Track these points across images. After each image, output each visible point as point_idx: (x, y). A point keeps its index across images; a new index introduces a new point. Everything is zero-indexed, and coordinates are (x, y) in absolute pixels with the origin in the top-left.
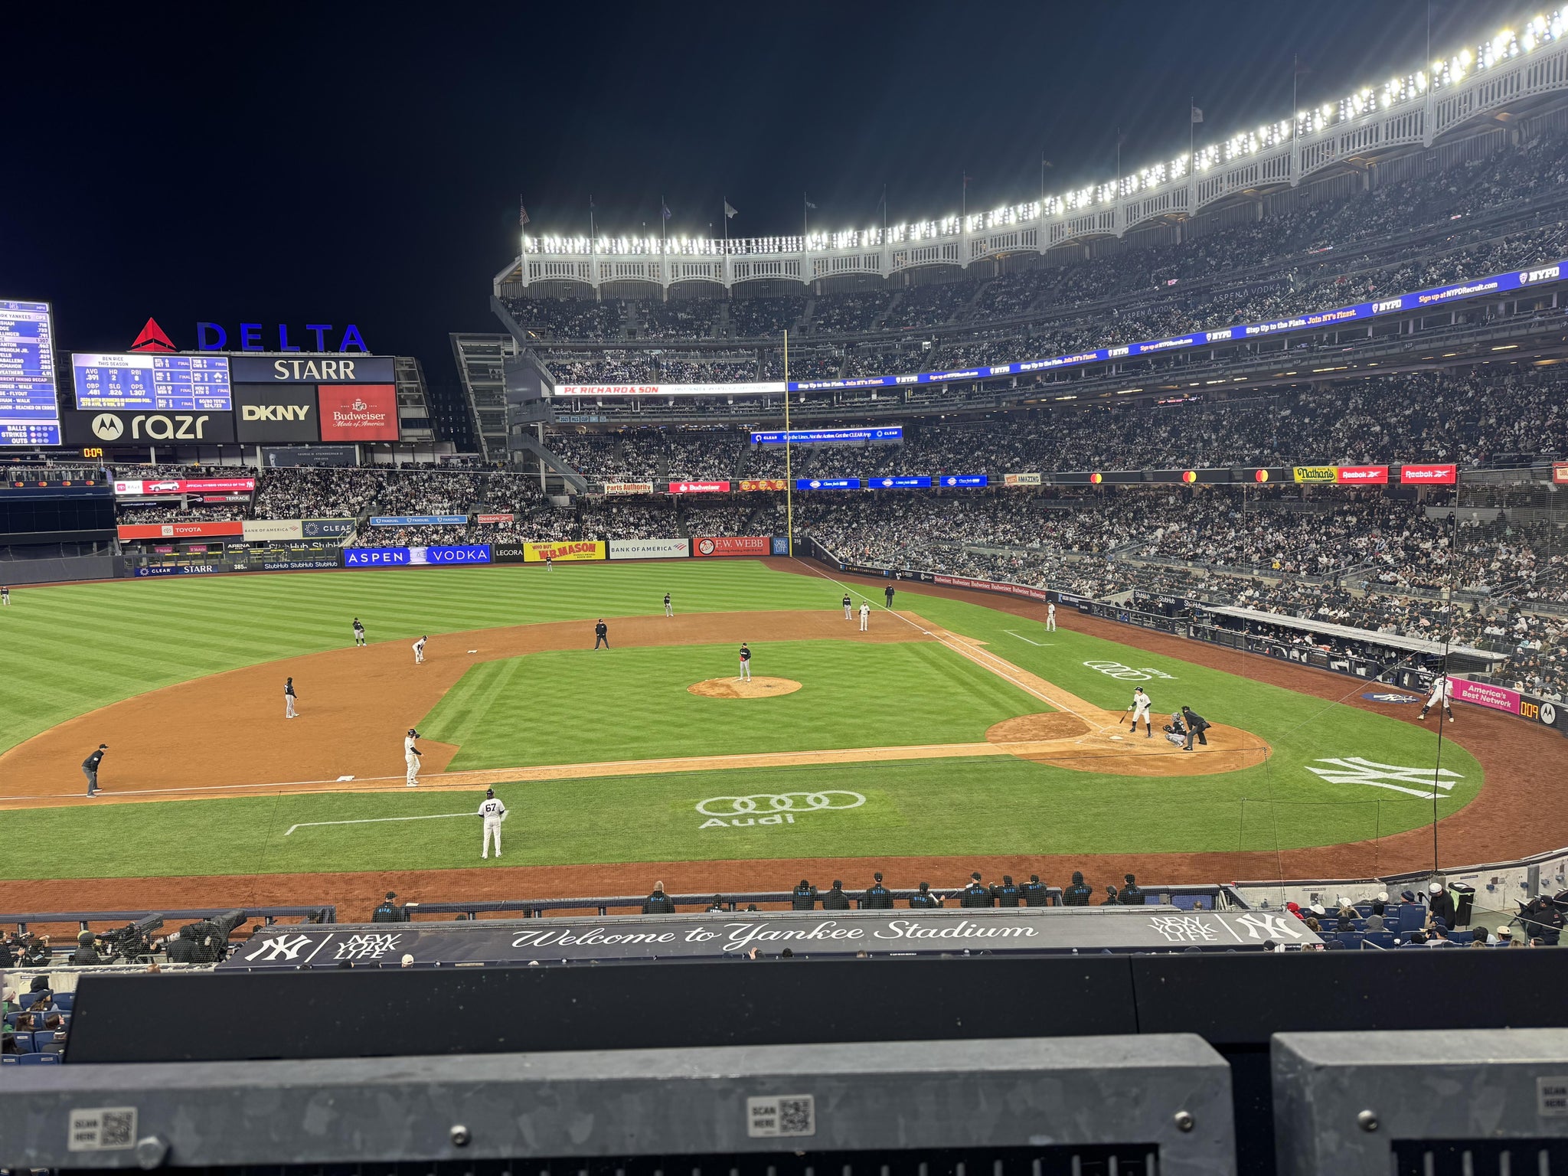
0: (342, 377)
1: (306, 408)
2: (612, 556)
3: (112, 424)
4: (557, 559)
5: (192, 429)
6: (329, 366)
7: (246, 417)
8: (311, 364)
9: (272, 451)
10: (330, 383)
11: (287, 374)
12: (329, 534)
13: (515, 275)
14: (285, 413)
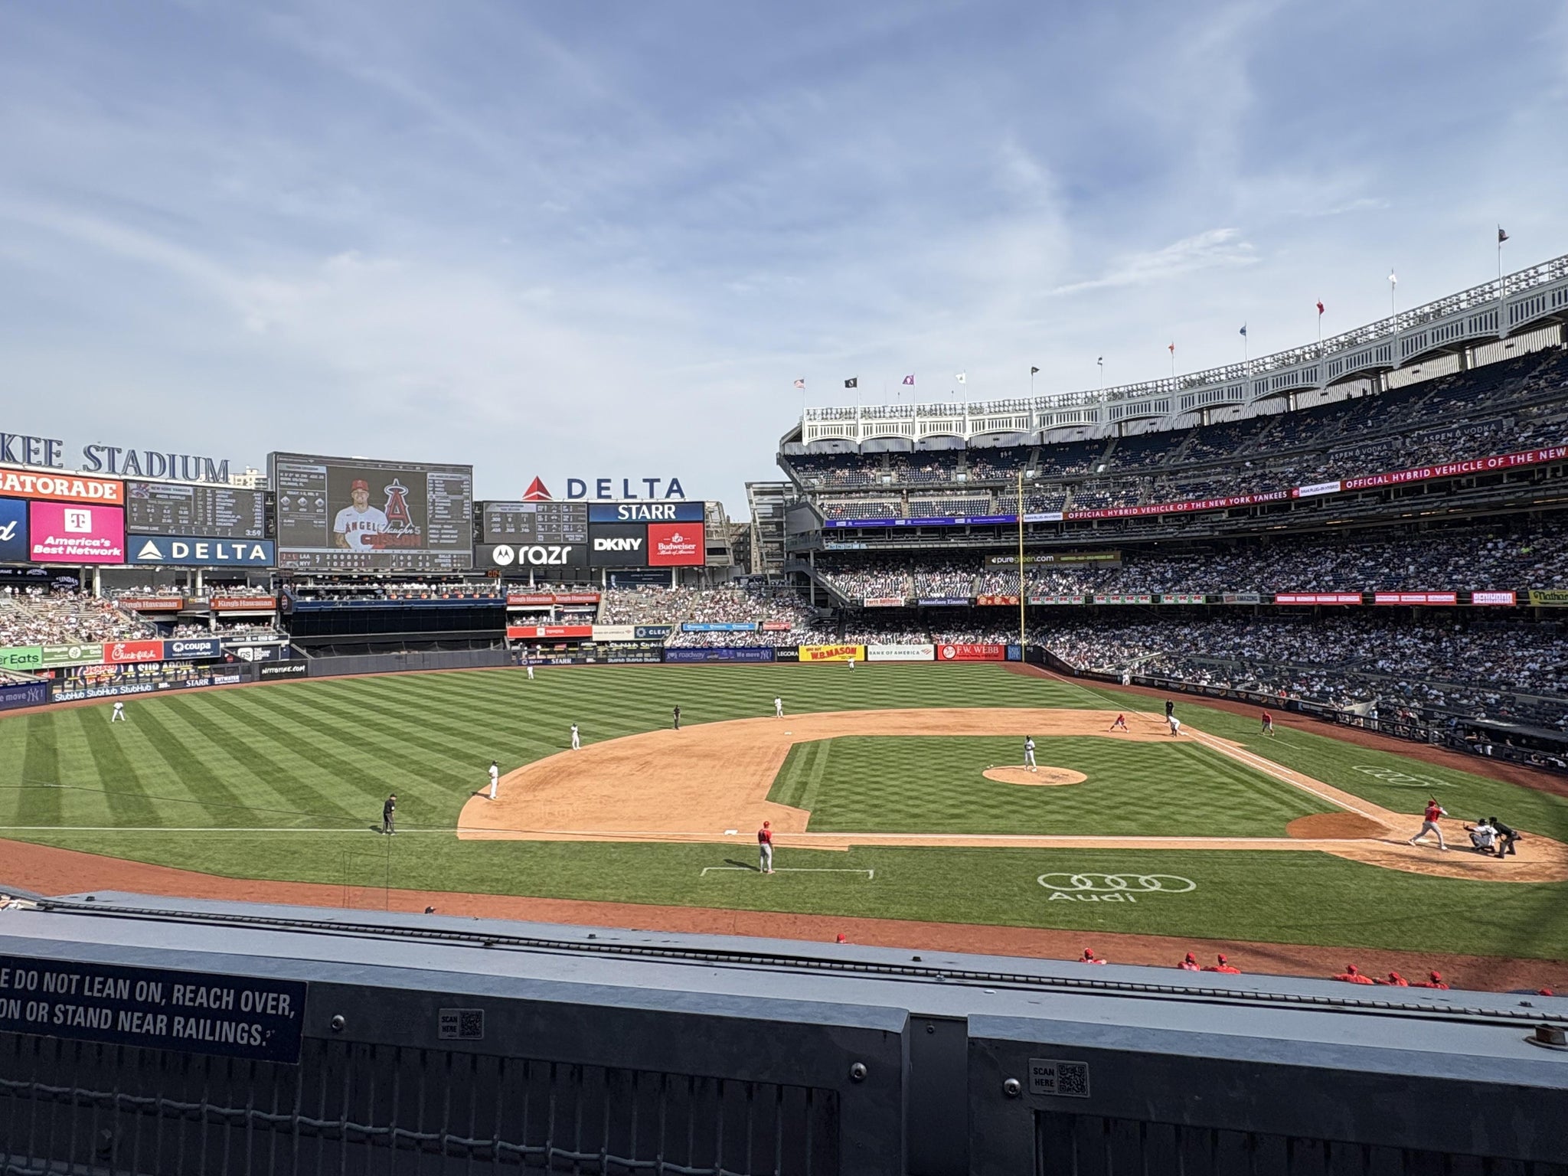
0: (666, 517)
1: (639, 540)
2: (869, 659)
3: (506, 553)
4: (826, 660)
5: (559, 557)
6: (657, 509)
7: (597, 548)
8: (644, 508)
9: (614, 573)
10: (657, 522)
11: (627, 515)
12: (653, 636)
13: (797, 437)
14: (624, 544)
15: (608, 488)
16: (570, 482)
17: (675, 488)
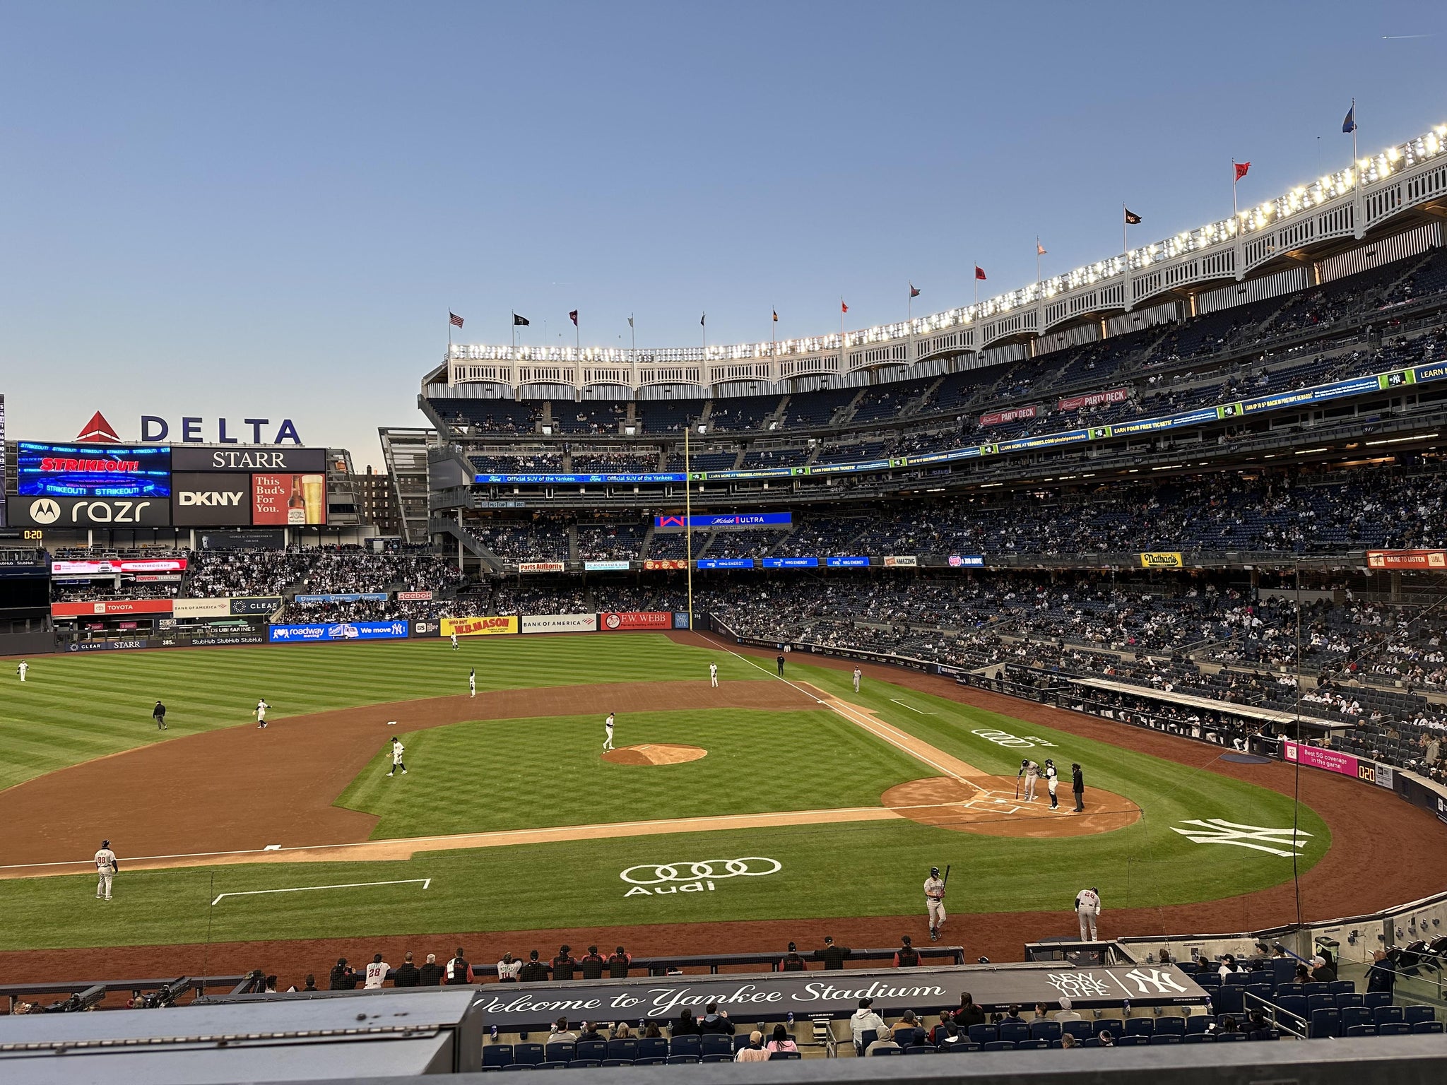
0: (275, 466)
1: (240, 494)
2: (524, 631)
3: (50, 509)
4: (472, 634)
6: (263, 456)
7: (183, 502)
8: (246, 454)
9: (206, 534)
10: (263, 471)
11: (224, 463)
12: (256, 611)
13: (441, 377)
14: (220, 499)
15: (198, 430)
16: (145, 420)
17: (288, 431)
